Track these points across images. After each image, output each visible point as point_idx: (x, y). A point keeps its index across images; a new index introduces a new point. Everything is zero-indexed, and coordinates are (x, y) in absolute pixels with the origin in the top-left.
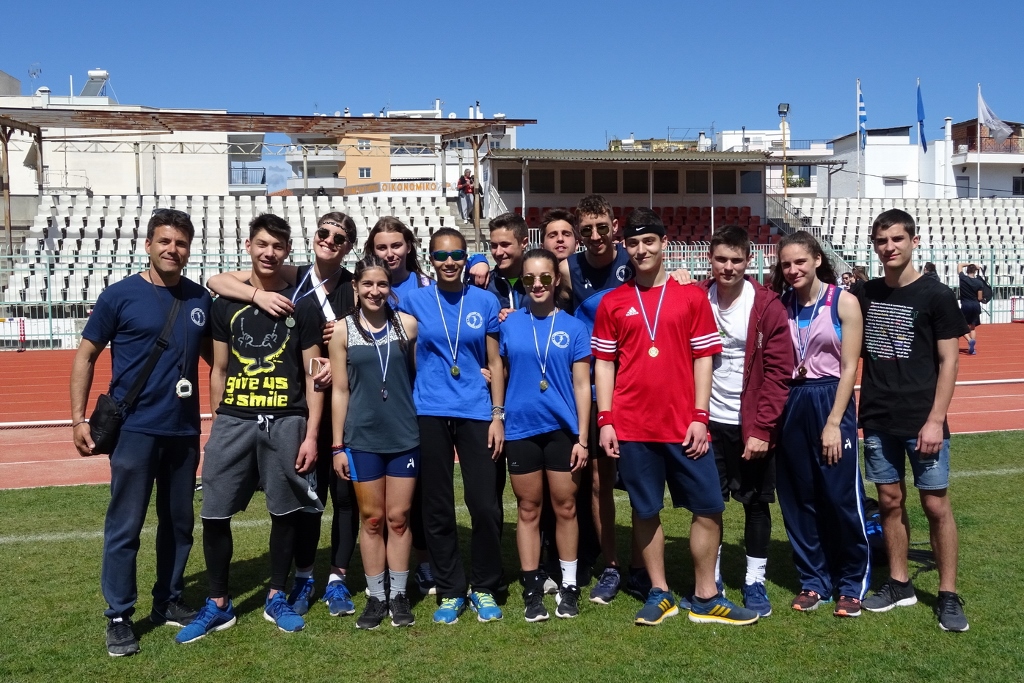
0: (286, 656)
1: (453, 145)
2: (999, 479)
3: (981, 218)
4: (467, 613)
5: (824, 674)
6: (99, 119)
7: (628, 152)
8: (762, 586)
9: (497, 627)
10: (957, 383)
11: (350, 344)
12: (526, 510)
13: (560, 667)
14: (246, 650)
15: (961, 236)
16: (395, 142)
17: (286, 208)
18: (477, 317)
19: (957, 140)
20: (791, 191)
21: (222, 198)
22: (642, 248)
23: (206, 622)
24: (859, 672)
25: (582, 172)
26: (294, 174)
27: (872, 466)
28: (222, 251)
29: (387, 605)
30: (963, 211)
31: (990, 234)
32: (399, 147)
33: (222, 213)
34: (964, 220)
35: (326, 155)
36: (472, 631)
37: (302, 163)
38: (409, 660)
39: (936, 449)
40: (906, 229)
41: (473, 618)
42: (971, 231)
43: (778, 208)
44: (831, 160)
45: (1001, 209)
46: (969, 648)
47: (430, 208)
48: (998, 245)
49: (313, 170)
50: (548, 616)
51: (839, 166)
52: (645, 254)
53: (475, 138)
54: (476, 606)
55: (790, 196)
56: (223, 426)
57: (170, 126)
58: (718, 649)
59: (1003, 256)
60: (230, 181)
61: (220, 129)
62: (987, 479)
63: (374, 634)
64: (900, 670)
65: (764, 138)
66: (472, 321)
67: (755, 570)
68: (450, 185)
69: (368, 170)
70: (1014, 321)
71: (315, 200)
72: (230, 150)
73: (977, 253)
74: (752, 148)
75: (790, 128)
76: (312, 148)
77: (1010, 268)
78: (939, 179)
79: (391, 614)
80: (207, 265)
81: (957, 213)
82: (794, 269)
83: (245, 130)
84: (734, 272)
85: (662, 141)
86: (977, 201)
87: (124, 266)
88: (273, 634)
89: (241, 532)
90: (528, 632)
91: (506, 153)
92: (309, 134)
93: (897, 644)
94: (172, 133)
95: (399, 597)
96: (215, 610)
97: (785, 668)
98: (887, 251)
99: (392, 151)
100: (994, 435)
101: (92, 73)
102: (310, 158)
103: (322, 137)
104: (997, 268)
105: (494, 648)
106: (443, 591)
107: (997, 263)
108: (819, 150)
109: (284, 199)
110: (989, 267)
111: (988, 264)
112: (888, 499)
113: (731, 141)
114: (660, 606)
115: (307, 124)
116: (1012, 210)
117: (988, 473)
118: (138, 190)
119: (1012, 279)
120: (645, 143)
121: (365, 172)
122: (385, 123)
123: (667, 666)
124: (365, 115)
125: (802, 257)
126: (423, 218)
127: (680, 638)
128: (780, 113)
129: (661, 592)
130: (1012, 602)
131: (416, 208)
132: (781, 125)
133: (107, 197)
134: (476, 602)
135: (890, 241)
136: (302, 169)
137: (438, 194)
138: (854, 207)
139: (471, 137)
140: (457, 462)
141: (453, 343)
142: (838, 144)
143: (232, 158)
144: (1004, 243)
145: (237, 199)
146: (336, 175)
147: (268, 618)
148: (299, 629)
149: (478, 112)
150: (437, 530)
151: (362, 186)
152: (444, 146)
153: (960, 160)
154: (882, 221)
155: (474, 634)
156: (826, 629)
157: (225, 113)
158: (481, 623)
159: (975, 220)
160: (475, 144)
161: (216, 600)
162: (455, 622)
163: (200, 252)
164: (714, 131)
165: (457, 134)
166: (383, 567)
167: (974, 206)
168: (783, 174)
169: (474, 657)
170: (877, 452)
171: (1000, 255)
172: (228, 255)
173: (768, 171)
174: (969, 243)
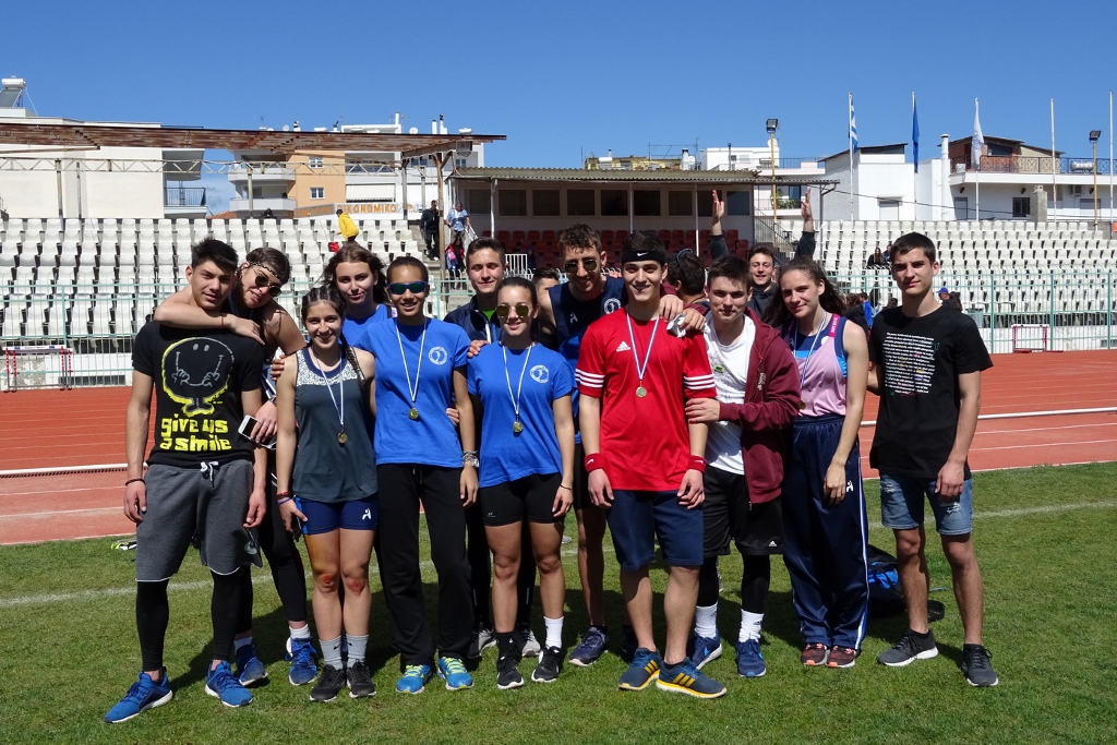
0: (231, 735)
1: (414, 163)
2: (1004, 521)
3: (980, 241)
4: (434, 681)
5: (822, 738)
6: (15, 132)
7: (606, 171)
8: (755, 643)
9: (467, 695)
10: (980, 417)
11: (299, 383)
12: (501, 566)
13: (537, 738)
14: (186, 729)
15: (959, 260)
16: (351, 159)
17: (229, 232)
18: (441, 352)
19: (954, 159)
20: (781, 212)
21: (156, 221)
22: (641, 275)
23: (139, 699)
24: (860, 735)
25: (556, 193)
26: (237, 195)
27: (889, 510)
28: (156, 280)
29: (344, 674)
30: (961, 234)
31: (990, 259)
32: (355, 165)
33: (156, 239)
34: (963, 243)
35: (273, 173)
36: (440, 700)
37: (246, 182)
38: (369, 736)
39: (956, 491)
40: (927, 254)
41: (441, 686)
42: (970, 256)
43: (767, 232)
44: (822, 179)
45: (1001, 232)
46: (975, 704)
47: (390, 232)
48: (998, 271)
49: (259, 191)
50: (522, 683)
51: (832, 186)
52: (645, 282)
53: (439, 155)
54: (443, 673)
55: (779, 218)
56: (159, 477)
57: (96, 141)
58: (708, 714)
59: (1003, 282)
60: (166, 203)
61: (154, 145)
62: (992, 521)
63: (330, 707)
64: (903, 731)
65: (751, 156)
66: (435, 356)
67: (750, 626)
68: (411, 206)
69: (321, 190)
70: (1016, 351)
71: (261, 223)
72: (164, 168)
73: (976, 278)
74: (739, 166)
75: (779, 145)
76: (258, 166)
77: (1011, 294)
78: (936, 200)
79: (349, 685)
80: (140, 296)
81: (955, 237)
82: (796, 297)
83: (182, 145)
84: (734, 308)
85: (643, 158)
86: (976, 223)
87: (44, 297)
88: (216, 710)
89: (179, 596)
90: (501, 700)
91: (473, 172)
92: (254, 150)
93: (900, 703)
94: (99, 148)
95: (358, 665)
96: (149, 685)
97: (781, 732)
98: (906, 278)
99: (347, 170)
100: (998, 473)
101: (7, 81)
102: (255, 177)
103: (269, 153)
104: (998, 294)
105: (464, 719)
106: (406, 656)
107: (998, 290)
108: (810, 169)
109: (227, 222)
110: (989, 294)
111: (989, 290)
112: (907, 546)
113: (717, 159)
114: (646, 668)
115: (252, 139)
116: (1012, 233)
117: (992, 514)
118: (61, 212)
119: (1013, 306)
120: (624, 161)
121: (317, 192)
122: (339, 139)
123: (655, 734)
124: (317, 130)
125: (803, 284)
126: (382, 243)
127: (668, 703)
128: (768, 129)
129: (648, 652)
130: (1020, 654)
131: (374, 232)
132: (769, 142)
133: (25, 220)
134: (444, 668)
135: (910, 267)
136: (246, 189)
137: (399, 216)
138: (847, 230)
139: (434, 154)
140: (422, 512)
141: (413, 381)
142: (831, 162)
143: (167, 177)
144: (1004, 268)
145: (174, 222)
146: (285, 196)
147: (210, 692)
148: (245, 704)
149: (442, 127)
150: (400, 590)
151: (314, 208)
152: (405, 163)
153: (958, 180)
154: (901, 245)
155: (442, 704)
156: (825, 689)
157: (159, 126)
158: (449, 691)
159: (974, 244)
160: (439, 162)
161: (150, 673)
162: (420, 691)
163: (131, 282)
164: (698, 149)
165: (418, 151)
166: (338, 631)
167: (973, 229)
168: (772, 195)
169: (443, 729)
170: (894, 496)
171: (1000, 281)
172: (164, 285)
173: (756, 192)
174: (968, 268)
